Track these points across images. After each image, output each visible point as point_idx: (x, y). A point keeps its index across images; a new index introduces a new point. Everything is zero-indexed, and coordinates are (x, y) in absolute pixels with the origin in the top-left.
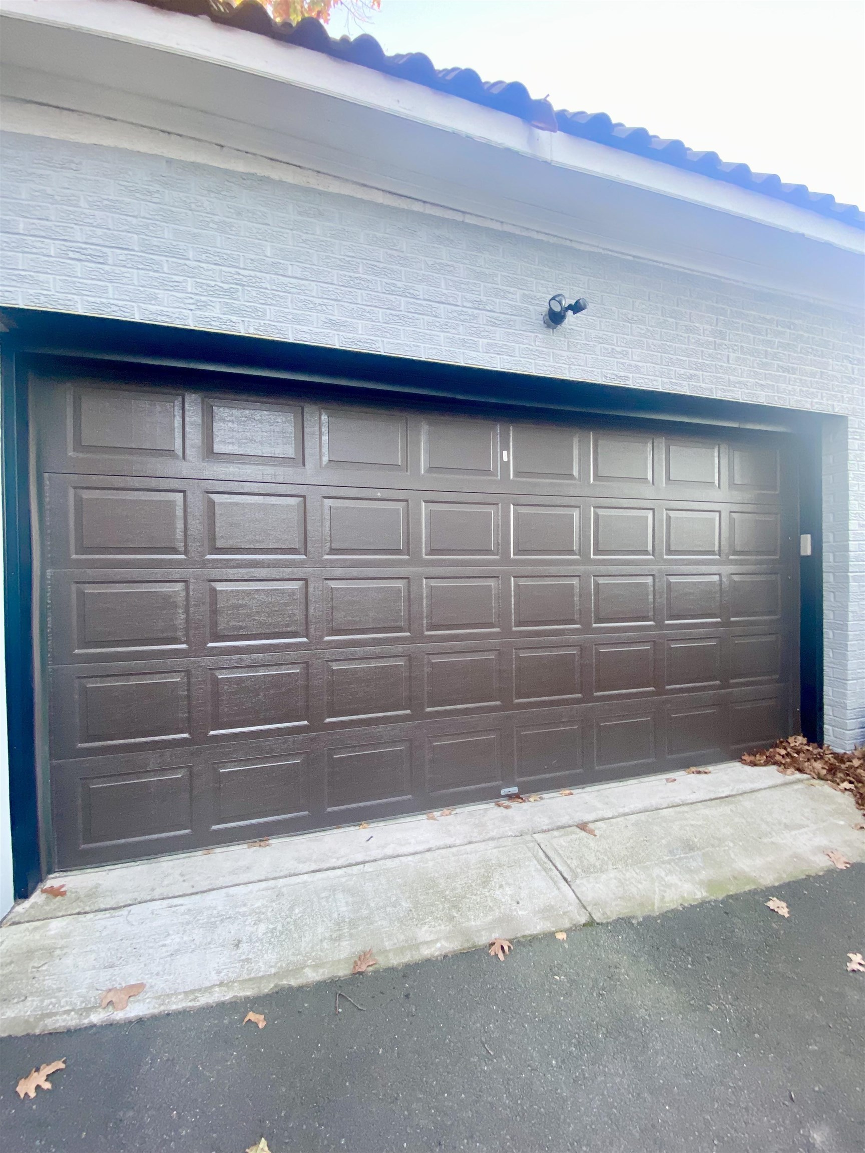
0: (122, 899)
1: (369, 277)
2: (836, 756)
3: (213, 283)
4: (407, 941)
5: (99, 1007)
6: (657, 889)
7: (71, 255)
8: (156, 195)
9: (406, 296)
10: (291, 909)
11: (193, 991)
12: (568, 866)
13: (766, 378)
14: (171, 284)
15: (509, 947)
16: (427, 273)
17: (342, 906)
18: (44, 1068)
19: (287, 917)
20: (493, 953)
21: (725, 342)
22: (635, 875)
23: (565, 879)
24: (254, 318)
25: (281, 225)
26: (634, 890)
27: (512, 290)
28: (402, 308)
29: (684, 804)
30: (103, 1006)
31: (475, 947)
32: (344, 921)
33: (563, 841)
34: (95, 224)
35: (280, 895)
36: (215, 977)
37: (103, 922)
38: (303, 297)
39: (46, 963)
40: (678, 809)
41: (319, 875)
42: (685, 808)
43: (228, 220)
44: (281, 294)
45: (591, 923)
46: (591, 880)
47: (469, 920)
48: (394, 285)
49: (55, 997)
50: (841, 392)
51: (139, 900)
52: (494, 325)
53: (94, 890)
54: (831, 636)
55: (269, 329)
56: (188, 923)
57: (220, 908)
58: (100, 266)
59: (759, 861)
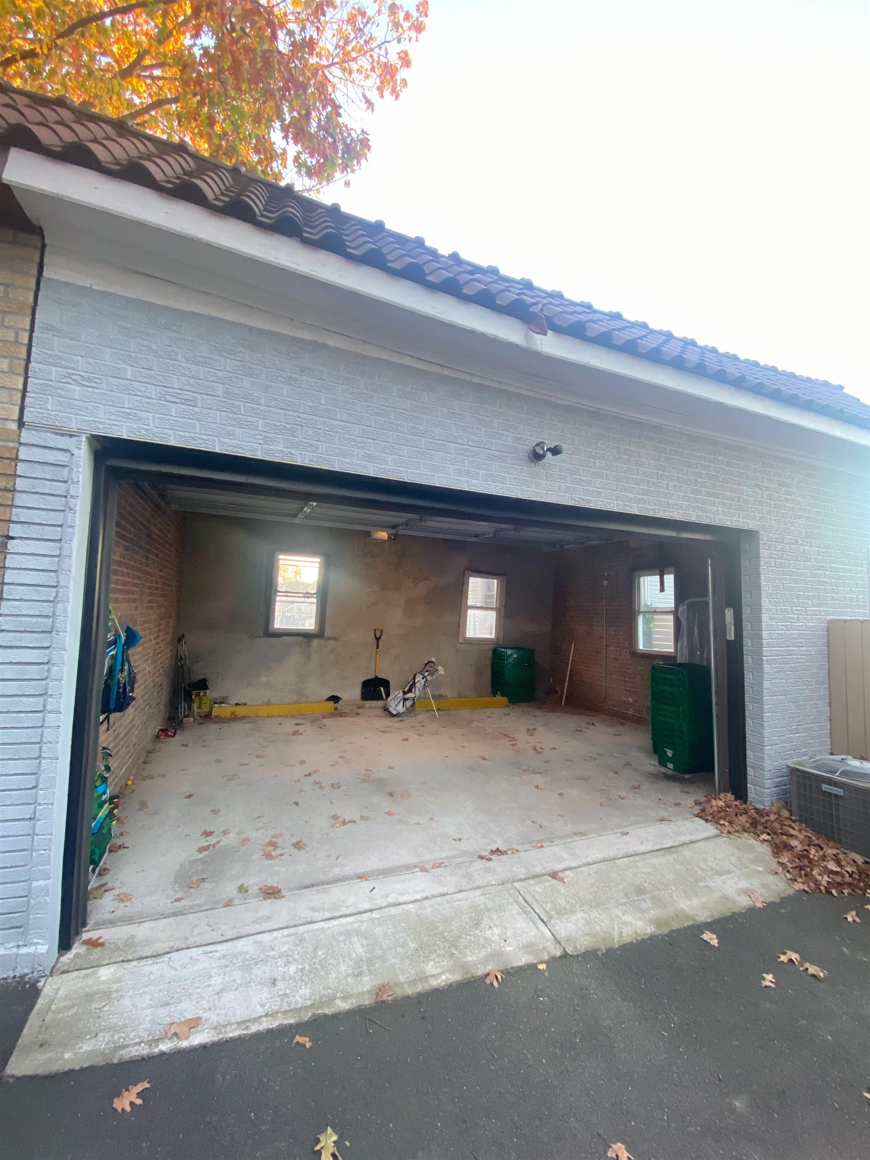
0: (160, 947)
1: (398, 422)
2: (757, 810)
3: (278, 424)
4: (417, 975)
5: (165, 1038)
6: (616, 926)
7: (168, 398)
8: (239, 355)
9: (426, 437)
10: (315, 951)
11: (244, 1022)
12: (544, 909)
13: (696, 502)
14: (246, 423)
15: (502, 977)
16: (442, 420)
17: (358, 948)
18: (132, 1089)
19: (312, 958)
20: (488, 982)
21: (666, 473)
22: (598, 916)
23: (542, 921)
24: (309, 452)
25: (334, 380)
26: (598, 928)
27: (505, 433)
28: (423, 446)
29: (636, 855)
30: (169, 1037)
31: (473, 977)
32: (361, 960)
33: (538, 889)
34: (189, 375)
35: (302, 940)
36: (261, 1010)
37: (147, 968)
38: (347, 436)
39: (106, 1005)
40: (631, 858)
41: (334, 923)
42: (637, 858)
43: (293, 376)
44: (331, 433)
45: (565, 955)
46: (564, 920)
47: (466, 956)
48: (417, 428)
49: (123, 1033)
50: (753, 512)
51: (176, 948)
52: (491, 460)
53: (130, 940)
54: (751, 708)
55: (320, 461)
56: (226, 966)
57: (251, 953)
58: (191, 408)
59: (696, 902)
